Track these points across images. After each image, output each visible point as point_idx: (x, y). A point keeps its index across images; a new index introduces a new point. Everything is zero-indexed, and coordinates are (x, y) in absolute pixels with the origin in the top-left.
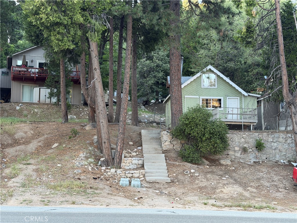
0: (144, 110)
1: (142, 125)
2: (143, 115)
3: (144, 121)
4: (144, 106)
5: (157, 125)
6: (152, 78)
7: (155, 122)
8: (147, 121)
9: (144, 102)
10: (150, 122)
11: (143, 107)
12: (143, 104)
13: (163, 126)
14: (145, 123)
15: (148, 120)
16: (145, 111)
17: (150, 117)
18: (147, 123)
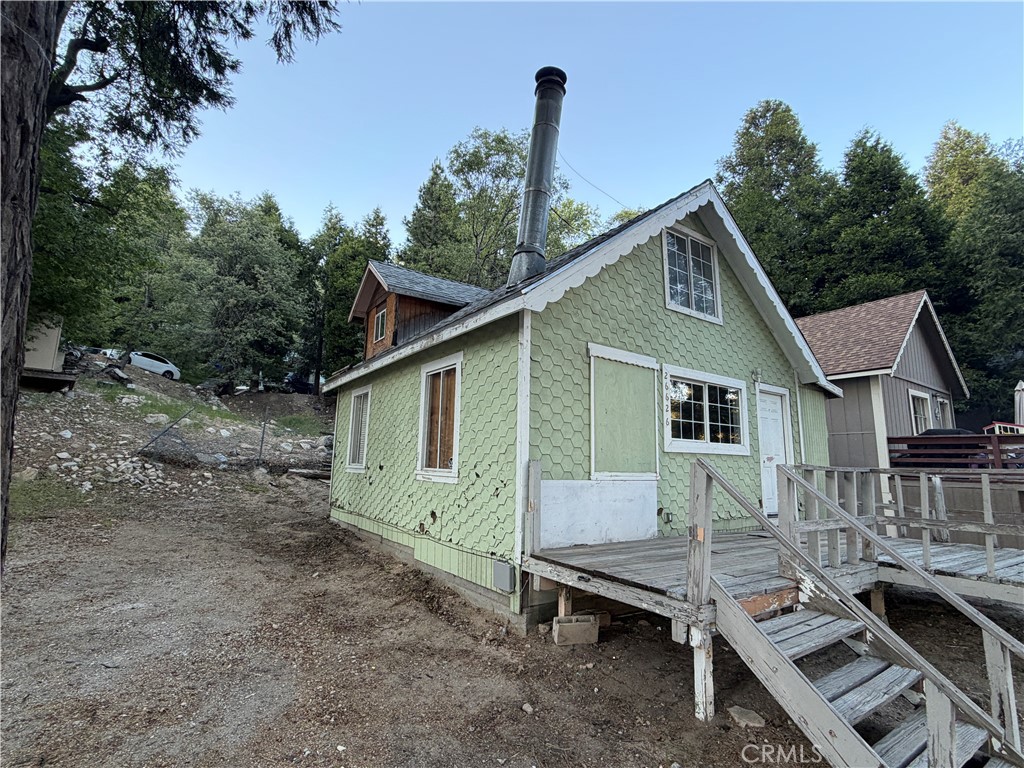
0: (218, 406)
1: (196, 485)
2: (210, 429)
3: (211, 459)
4: (219, 395)
5: (269, 477)
6: (248, 328)
7: (265, 464)
8: (224, 459)
9: (220, 387)
10: (241, 465)
11: (215, 399)
12: (215, 391)
13: (298, 478)
14: (214, 468)
15: (231, 454)
16: (219, 412)
17: (239, 436)
18: (225, 470)
